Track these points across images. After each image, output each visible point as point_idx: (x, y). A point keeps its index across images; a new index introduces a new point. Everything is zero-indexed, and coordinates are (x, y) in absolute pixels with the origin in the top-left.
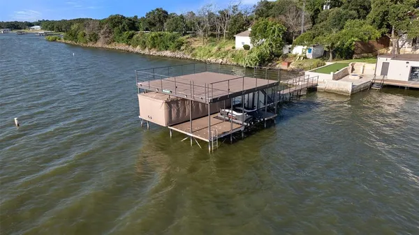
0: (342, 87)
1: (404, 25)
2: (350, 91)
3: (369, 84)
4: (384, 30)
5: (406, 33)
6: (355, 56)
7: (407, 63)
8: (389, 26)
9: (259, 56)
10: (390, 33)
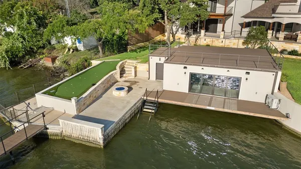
0: (87, 134)
1: (176, 10)
2: (101, 142)
3: (139, 104)
4: (157, 15)
5: (178, 19)
6: (129, 47)
7: (185, 68)
8: (161, 11)
9: (7, 52)
10: (163, 18)
